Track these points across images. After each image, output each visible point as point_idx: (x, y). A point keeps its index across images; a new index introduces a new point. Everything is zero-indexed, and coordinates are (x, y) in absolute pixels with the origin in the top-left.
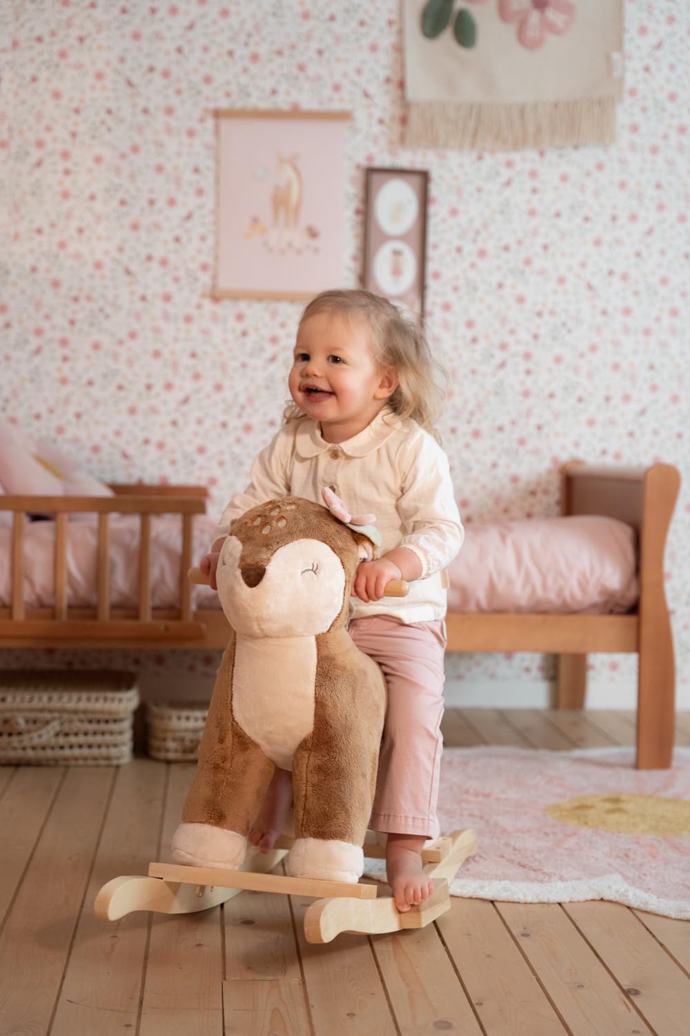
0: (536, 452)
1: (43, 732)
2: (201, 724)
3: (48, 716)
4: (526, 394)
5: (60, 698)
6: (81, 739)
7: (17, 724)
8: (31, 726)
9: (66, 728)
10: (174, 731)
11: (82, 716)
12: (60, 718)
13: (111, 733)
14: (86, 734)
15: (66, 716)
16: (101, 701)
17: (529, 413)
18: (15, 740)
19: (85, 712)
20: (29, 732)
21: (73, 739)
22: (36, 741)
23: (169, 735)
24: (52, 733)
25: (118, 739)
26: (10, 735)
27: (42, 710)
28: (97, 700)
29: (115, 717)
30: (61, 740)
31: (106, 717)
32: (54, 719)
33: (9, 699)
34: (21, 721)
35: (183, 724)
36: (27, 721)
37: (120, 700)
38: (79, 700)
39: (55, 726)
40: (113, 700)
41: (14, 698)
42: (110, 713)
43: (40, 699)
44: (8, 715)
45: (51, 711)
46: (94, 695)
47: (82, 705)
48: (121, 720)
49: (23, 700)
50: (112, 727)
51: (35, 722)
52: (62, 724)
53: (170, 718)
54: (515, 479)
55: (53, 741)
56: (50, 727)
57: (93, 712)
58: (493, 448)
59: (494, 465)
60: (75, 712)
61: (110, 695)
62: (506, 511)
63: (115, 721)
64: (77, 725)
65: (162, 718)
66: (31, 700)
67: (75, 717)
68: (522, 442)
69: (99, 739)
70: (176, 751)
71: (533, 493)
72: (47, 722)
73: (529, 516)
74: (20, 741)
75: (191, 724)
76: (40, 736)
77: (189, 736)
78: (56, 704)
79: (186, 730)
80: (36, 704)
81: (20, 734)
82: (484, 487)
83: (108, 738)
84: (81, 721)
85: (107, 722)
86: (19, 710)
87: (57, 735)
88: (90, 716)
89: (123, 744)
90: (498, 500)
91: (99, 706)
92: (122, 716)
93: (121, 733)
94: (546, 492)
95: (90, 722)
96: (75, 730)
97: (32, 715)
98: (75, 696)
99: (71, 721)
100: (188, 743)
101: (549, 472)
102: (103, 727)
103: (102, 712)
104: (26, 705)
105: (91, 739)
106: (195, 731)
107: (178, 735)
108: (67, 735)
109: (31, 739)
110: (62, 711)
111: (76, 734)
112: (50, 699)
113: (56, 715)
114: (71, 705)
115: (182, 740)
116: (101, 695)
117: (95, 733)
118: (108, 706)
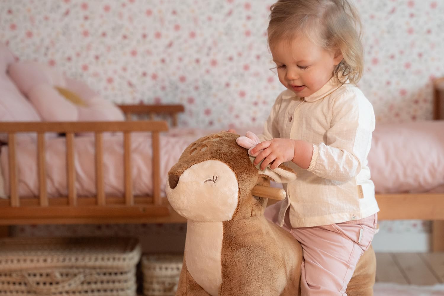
0: (418, 72)
1: (72, 282)
2: (175, 272)
3: (76, 271)
4: (410, 31)
5: (83, 259)
6: (99, 286)
7: (55, 277)
8: (65, 278)
9: (88, 279)
10: (157, 277)
11: (98, 271)
12: (84, 272)
13: (119, 281)
14: (102, 282)
15: (87, 271)
16: (111, 260)
17: (412, 45)
18: (53, 288)
19: (100, 268)
20: (63, 281)
21: (94, 286)
22: (67, 288)
23: (155, 280)
24: (78, 282)
25: (125, 285)
26: (51, 284)
27: (71, 267)
28: (108, 259)
29: (121, 270)
30: (86, 287)
31: (116, 271)
32: (80, 273)
33: (49, 260)
34: (58, 275)
35: (164, 272)
36: (62, 275)
37: (124, 259)
38: (96, 259)
39: (81, 277)
40: (119, 259)
41: (52, 260)
42: (117, 268)
43: (70, 259)
44: (49, 271)
45: (77, 268)
46: (106, 256)
47: (99, 263)
48: (126, 273)
49: (58, 260)
50: (120, 277)
51: (67, 275)
52: (85, 276)
53: (154, 269)
54: (403, 93)
55: (80, 288)
56: (76, 279)
57: (106, 268)
58: (387, 71)
59: (388, 83)
60: (94, 268)
61: (117, 256)
62: (397, 115)
63: (122, 273)
64: (95, 277)
65: (149, 269)
66: (64, 260)
67: (94, 272)
68: (408, 66)
69: (111, 285)
70: (159, 291)
71: (416, 102)
72: (75, 275)
73: (414, 118)
74: (56, 289)
75: (169, 272)
76: (70, 285)
77: (168, 281)
78: (81, 263)
79: (166, 277)
80: (67, 263)
81: (57, 283)
82: (381, 99)
83: (117, 285)
84: (98, 274)
85: (116, 274)
86: (56, 267)
87: (82, 283)
88: (104, 271)
89: (128, 288)
90: (391, 108)
91: (110, 263)
92: (126, 270)
93: (126, 281)
94: (425, 101)
95: (105, 274)
96: (94, 280)
97: (64, 271)
98: (93, 258)
99: (91, 274)
100: (167, 285)
101: (427, 86)
102: (113, 277)
103: (112, 268)
104: (60, 264)
105: (105, 286)
106: (173, 277)
107: (161, 280)
108: (89, 283)
109: (63, 287)
110: (85, 267)
111: (96, 283)
112: (77, 260)
113: (81, 270)
114: (91, 263)
115: (163, 283)
116: (111, 256)
117: (108, 282)
118: (117, 263)
